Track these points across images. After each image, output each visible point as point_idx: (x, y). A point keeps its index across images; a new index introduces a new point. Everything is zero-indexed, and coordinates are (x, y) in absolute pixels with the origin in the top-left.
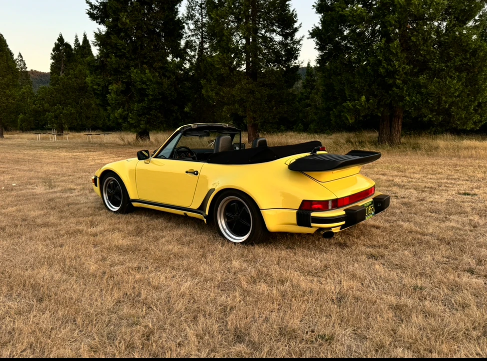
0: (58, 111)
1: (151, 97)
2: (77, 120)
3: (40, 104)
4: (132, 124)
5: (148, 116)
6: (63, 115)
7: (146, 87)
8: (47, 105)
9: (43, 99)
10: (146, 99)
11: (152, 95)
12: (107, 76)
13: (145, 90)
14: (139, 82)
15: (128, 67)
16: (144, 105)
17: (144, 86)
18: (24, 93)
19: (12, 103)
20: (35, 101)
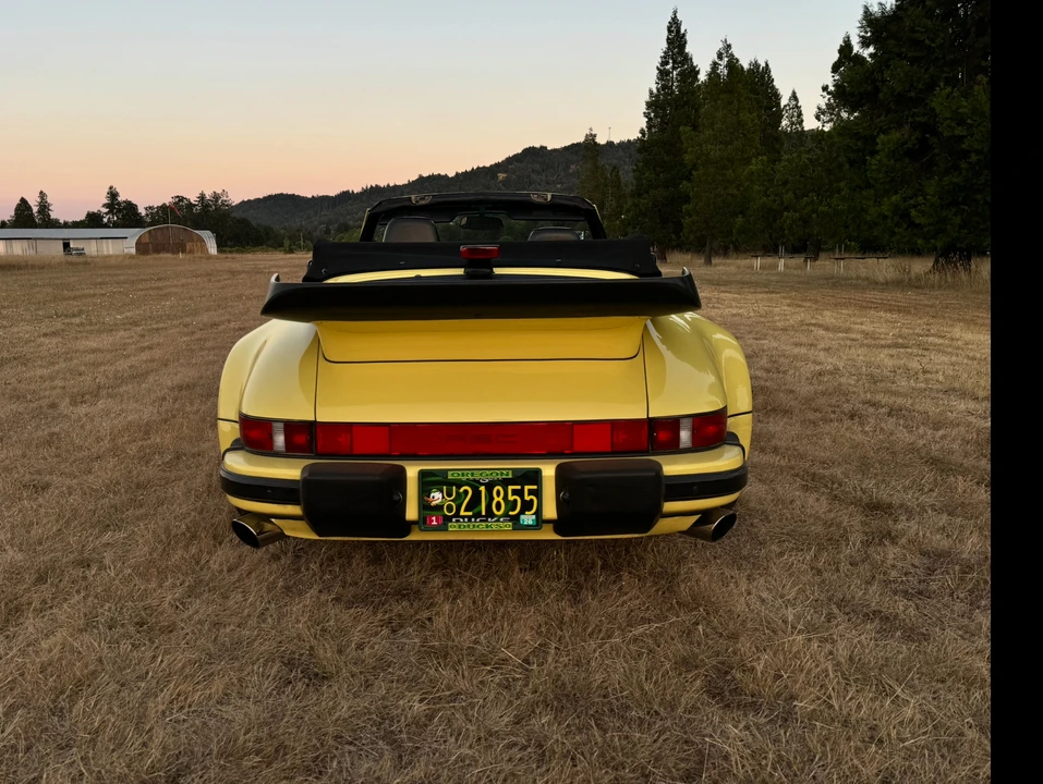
0: (810, 208)
1: (974, 158)
2: (847, 227)
3: (776, 195)
4: (919, 226)
5: (966, 208)
6: (818, 216)
7: (965, 133)
8: (789, 197)
9: (785, 183)
10: (964, 165)
11: (978, 152)
12: (879, 116)
13: (961, 139)
14: (948, 122)
15: (931, 86)
16: (955, 180)
17: (959, 131)
18: (752, 173)
19: (732, 196)
20: (767, 189)
